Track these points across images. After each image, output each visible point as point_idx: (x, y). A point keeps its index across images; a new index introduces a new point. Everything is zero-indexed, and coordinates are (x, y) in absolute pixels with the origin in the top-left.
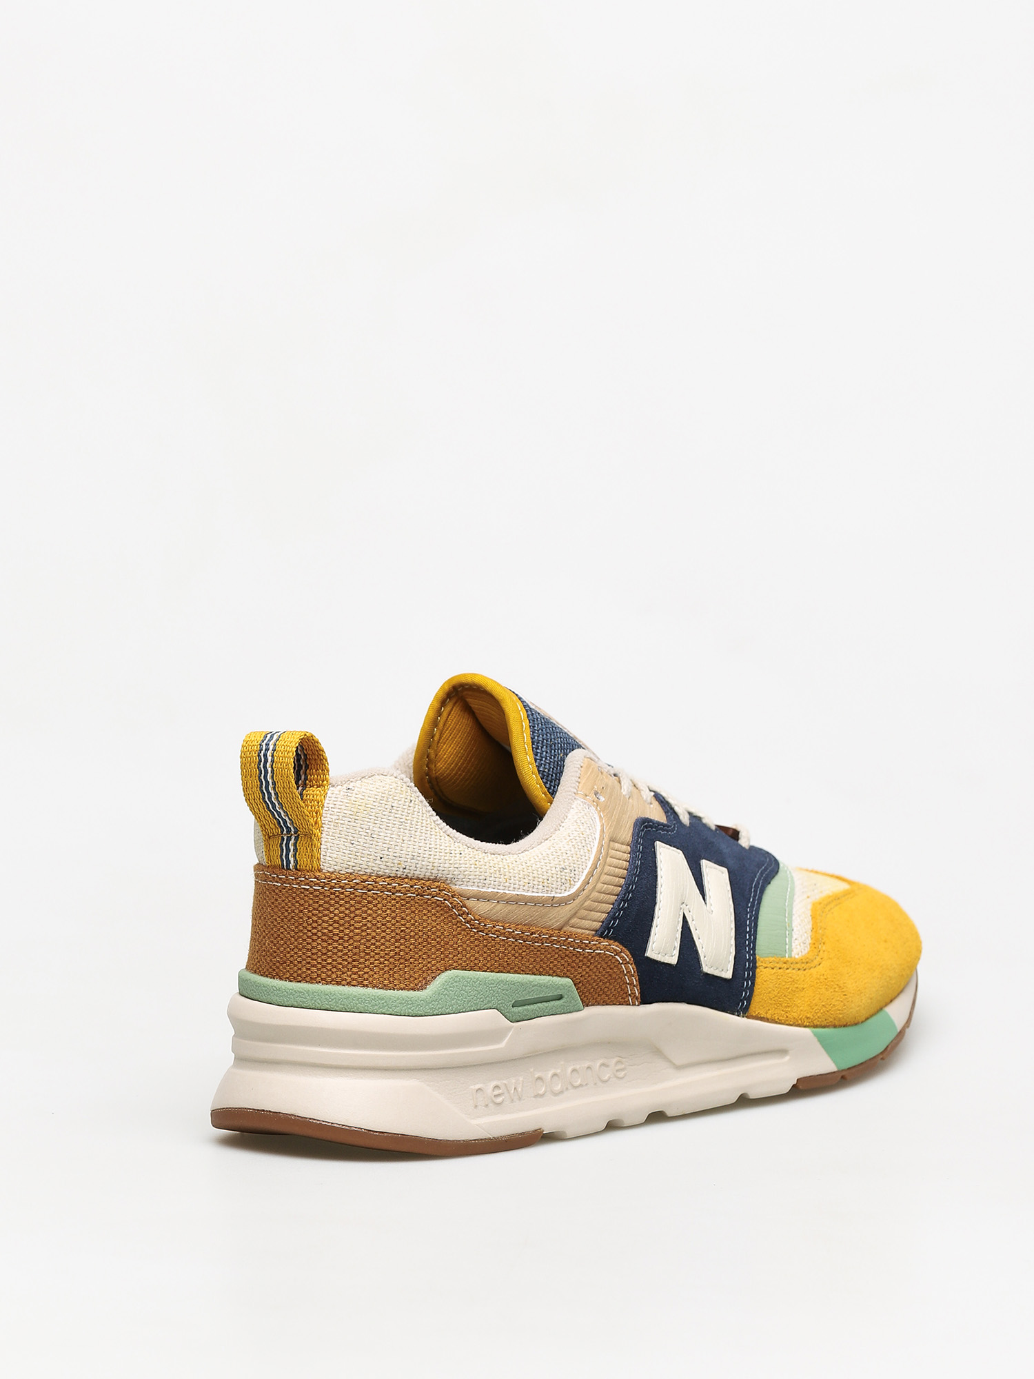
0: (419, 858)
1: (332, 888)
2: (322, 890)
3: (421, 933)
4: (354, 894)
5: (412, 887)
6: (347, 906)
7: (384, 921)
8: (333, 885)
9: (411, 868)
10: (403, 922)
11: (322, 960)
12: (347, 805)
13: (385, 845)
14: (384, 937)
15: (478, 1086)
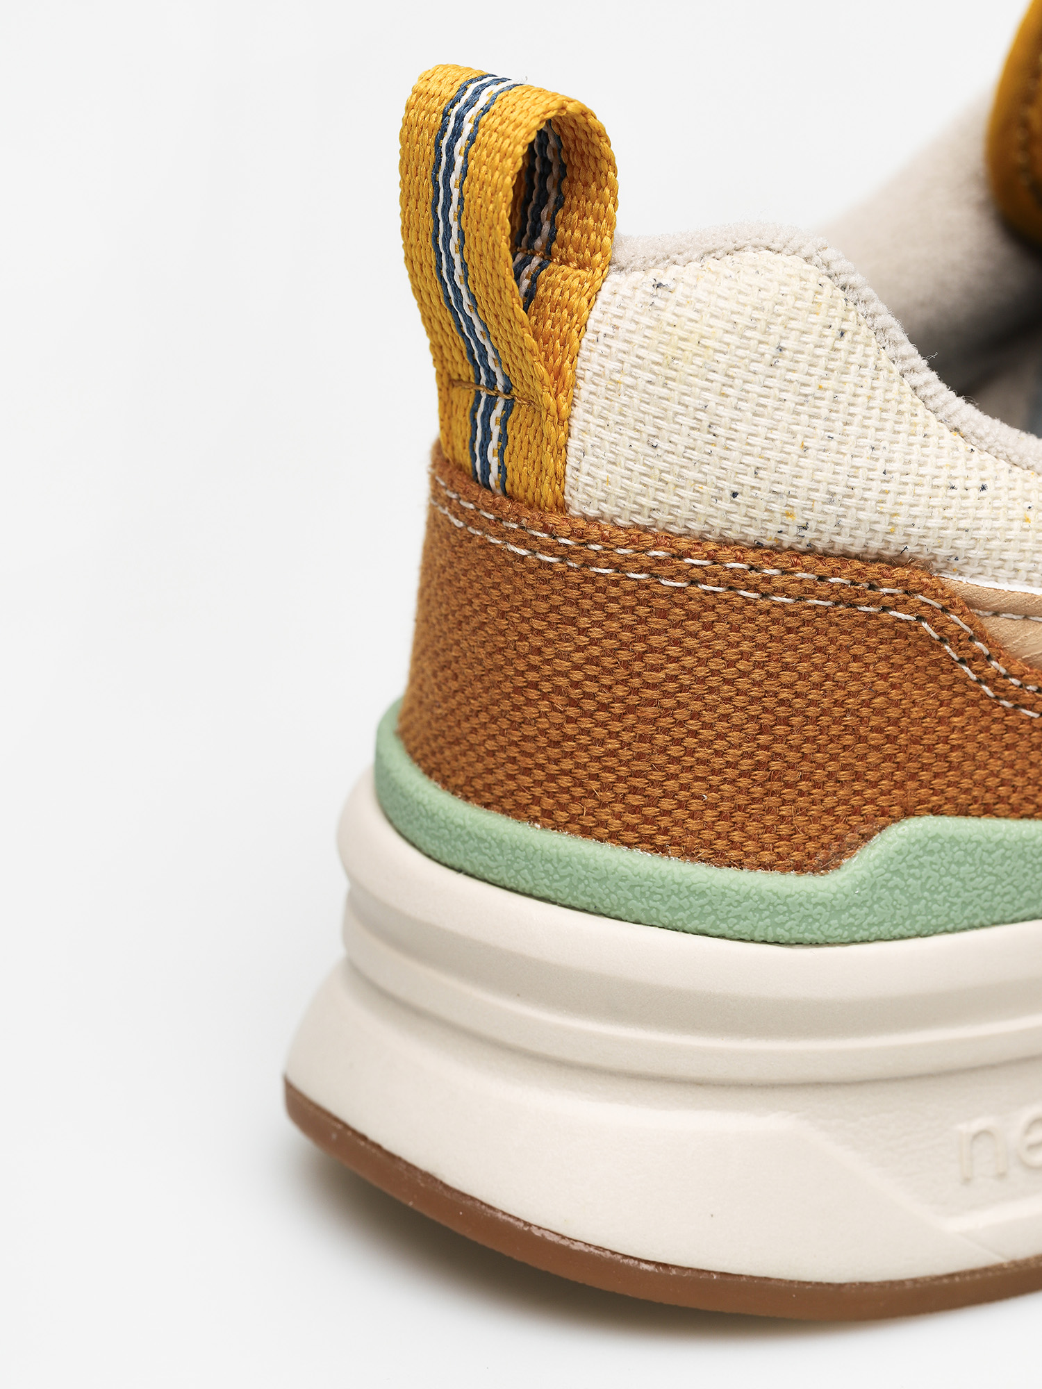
0: (848, 502)
1: (587, 564)
2: (560, 568)
3: (837, 711)
4: (647, 587)
5: (822, 578)
6: (628, 619)
7: (730, 673)
8: (592, 556)
9: (822, 527)
10: (787, 677)
11: (549, 759)
12: (648, 333)
13: (747, 459)
14: (726, 717)
15: (977, 1125)
